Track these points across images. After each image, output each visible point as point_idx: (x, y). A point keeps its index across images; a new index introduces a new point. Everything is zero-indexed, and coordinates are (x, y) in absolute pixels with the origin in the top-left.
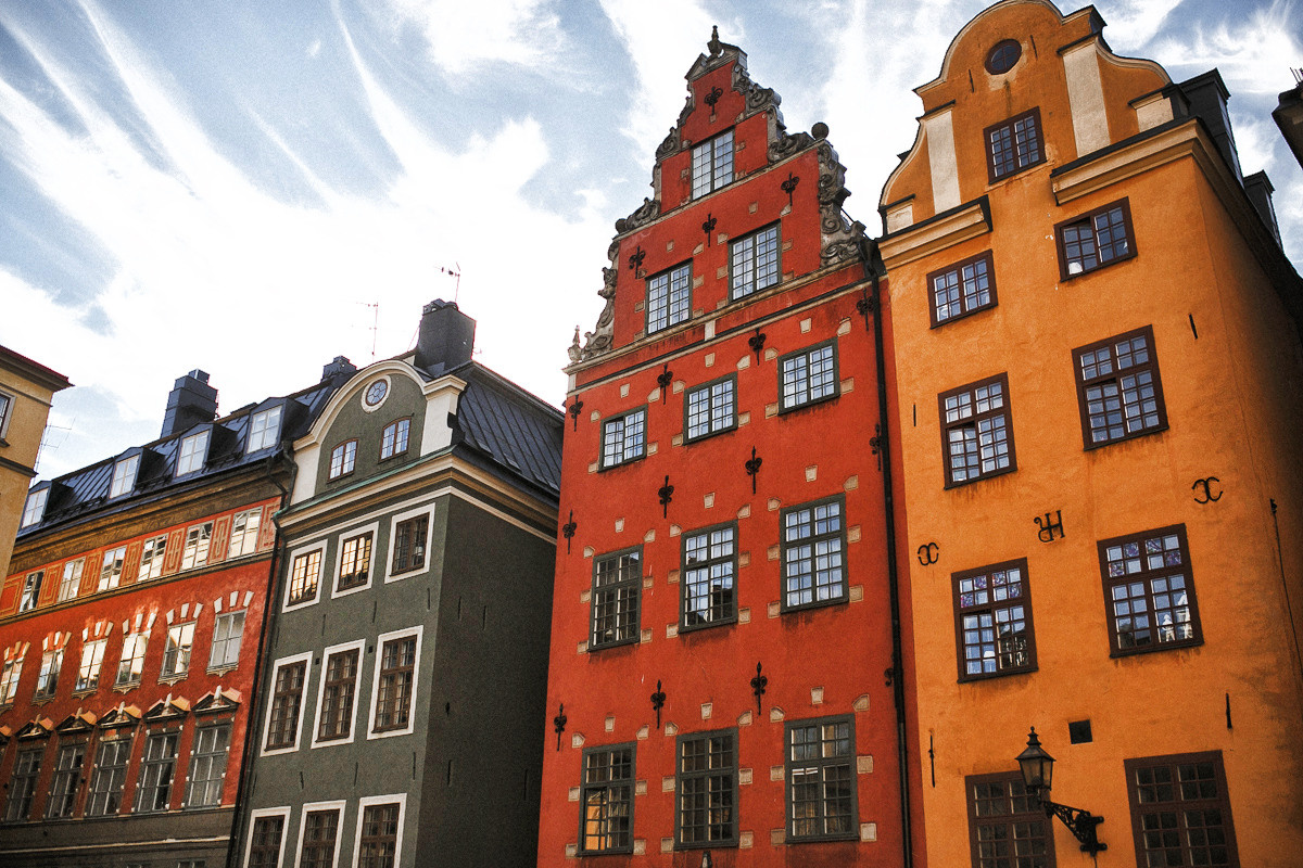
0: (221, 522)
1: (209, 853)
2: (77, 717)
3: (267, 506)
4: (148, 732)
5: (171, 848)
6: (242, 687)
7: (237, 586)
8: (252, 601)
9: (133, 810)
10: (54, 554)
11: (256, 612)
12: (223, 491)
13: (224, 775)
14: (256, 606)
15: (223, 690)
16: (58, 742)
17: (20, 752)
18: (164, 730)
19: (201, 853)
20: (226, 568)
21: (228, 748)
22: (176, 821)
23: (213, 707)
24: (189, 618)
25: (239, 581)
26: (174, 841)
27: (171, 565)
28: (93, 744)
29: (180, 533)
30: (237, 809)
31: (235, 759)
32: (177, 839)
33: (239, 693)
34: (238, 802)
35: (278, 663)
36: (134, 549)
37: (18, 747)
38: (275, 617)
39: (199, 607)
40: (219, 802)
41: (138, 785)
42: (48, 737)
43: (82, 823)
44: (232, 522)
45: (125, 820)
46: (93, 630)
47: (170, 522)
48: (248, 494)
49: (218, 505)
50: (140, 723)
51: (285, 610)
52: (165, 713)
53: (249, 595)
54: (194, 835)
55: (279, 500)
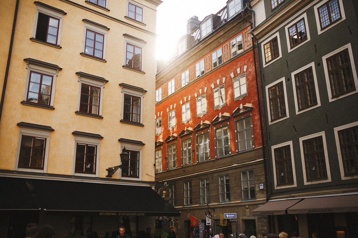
0: (225, 46)
1: (254, 167)
2: (185, 130)
3: (244, 32)
4: (215, 128)
5: (236, 168)
6: (252, 101)
7: (239, 65)
8: (247, 69)
9: (216, 157)
10: (163, 81)
11: (250, 72)
12: (224, 34)
13: (253, 136)
14: (250, 70)
15: (243, 105)
16: (181, 140)
17: (168, 146)
18: (221, 126)
19: (250, 168)
20: (232, 61)
21: (252, 126)
22: (236, 157)
23: (241, 112)
24: (221, 83)
25: (239, 63)
26: (237, 165)
27: (208, 68)
28: (194, 137)
29: (209, 57)
30: (264, 148)
31: (257, 129)
32: (238, 164)
33: (251, 104)
34: (263, 144)
35: (267, 87)
36: (192, 69)
37: (167, 145)
38: (261, 71)
39: (224, 79)
40: (253, 146)
41: (215, 147)
42: (177, 139)
43: (196, 165)
44: (230, 44)
45: (213, 161)
46: (183, 100)
47: (204, 54)
48: (234, 32)
49: (222, 41)
50: (211, 126)
51: (264, 66)
52: (220, 120)
53: (245, 67)
54: (245, 161)
55: (250, 27)
